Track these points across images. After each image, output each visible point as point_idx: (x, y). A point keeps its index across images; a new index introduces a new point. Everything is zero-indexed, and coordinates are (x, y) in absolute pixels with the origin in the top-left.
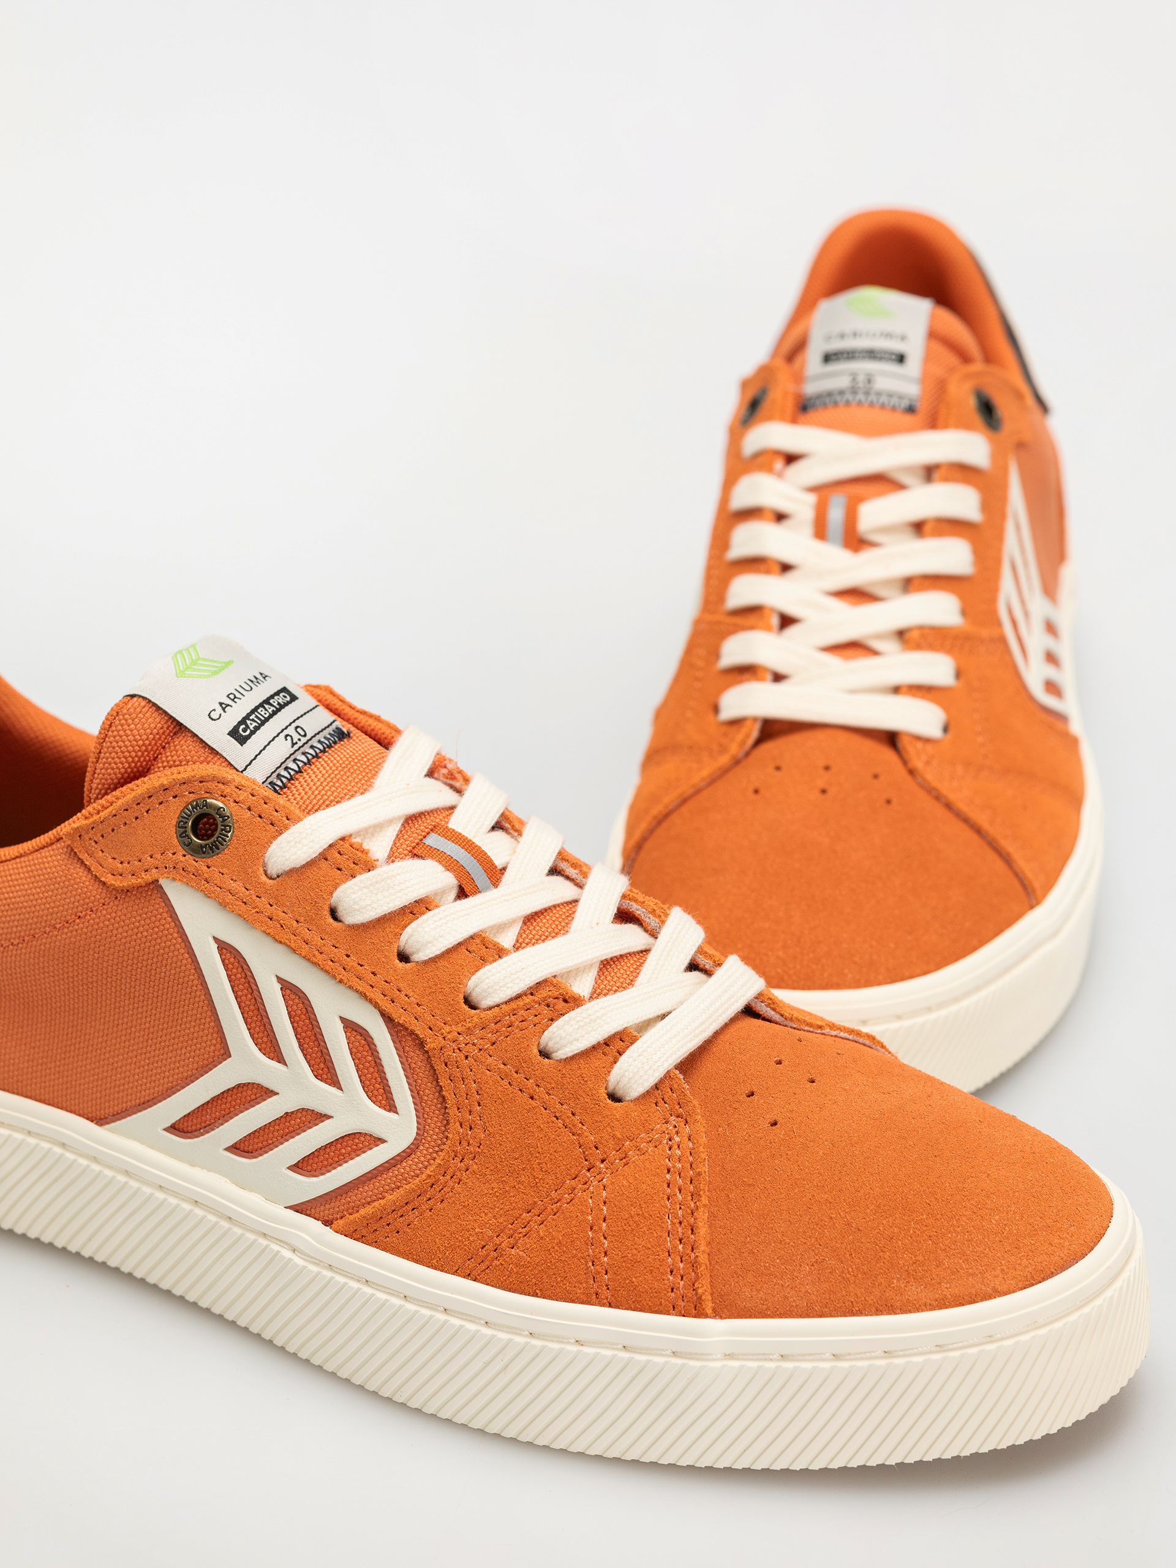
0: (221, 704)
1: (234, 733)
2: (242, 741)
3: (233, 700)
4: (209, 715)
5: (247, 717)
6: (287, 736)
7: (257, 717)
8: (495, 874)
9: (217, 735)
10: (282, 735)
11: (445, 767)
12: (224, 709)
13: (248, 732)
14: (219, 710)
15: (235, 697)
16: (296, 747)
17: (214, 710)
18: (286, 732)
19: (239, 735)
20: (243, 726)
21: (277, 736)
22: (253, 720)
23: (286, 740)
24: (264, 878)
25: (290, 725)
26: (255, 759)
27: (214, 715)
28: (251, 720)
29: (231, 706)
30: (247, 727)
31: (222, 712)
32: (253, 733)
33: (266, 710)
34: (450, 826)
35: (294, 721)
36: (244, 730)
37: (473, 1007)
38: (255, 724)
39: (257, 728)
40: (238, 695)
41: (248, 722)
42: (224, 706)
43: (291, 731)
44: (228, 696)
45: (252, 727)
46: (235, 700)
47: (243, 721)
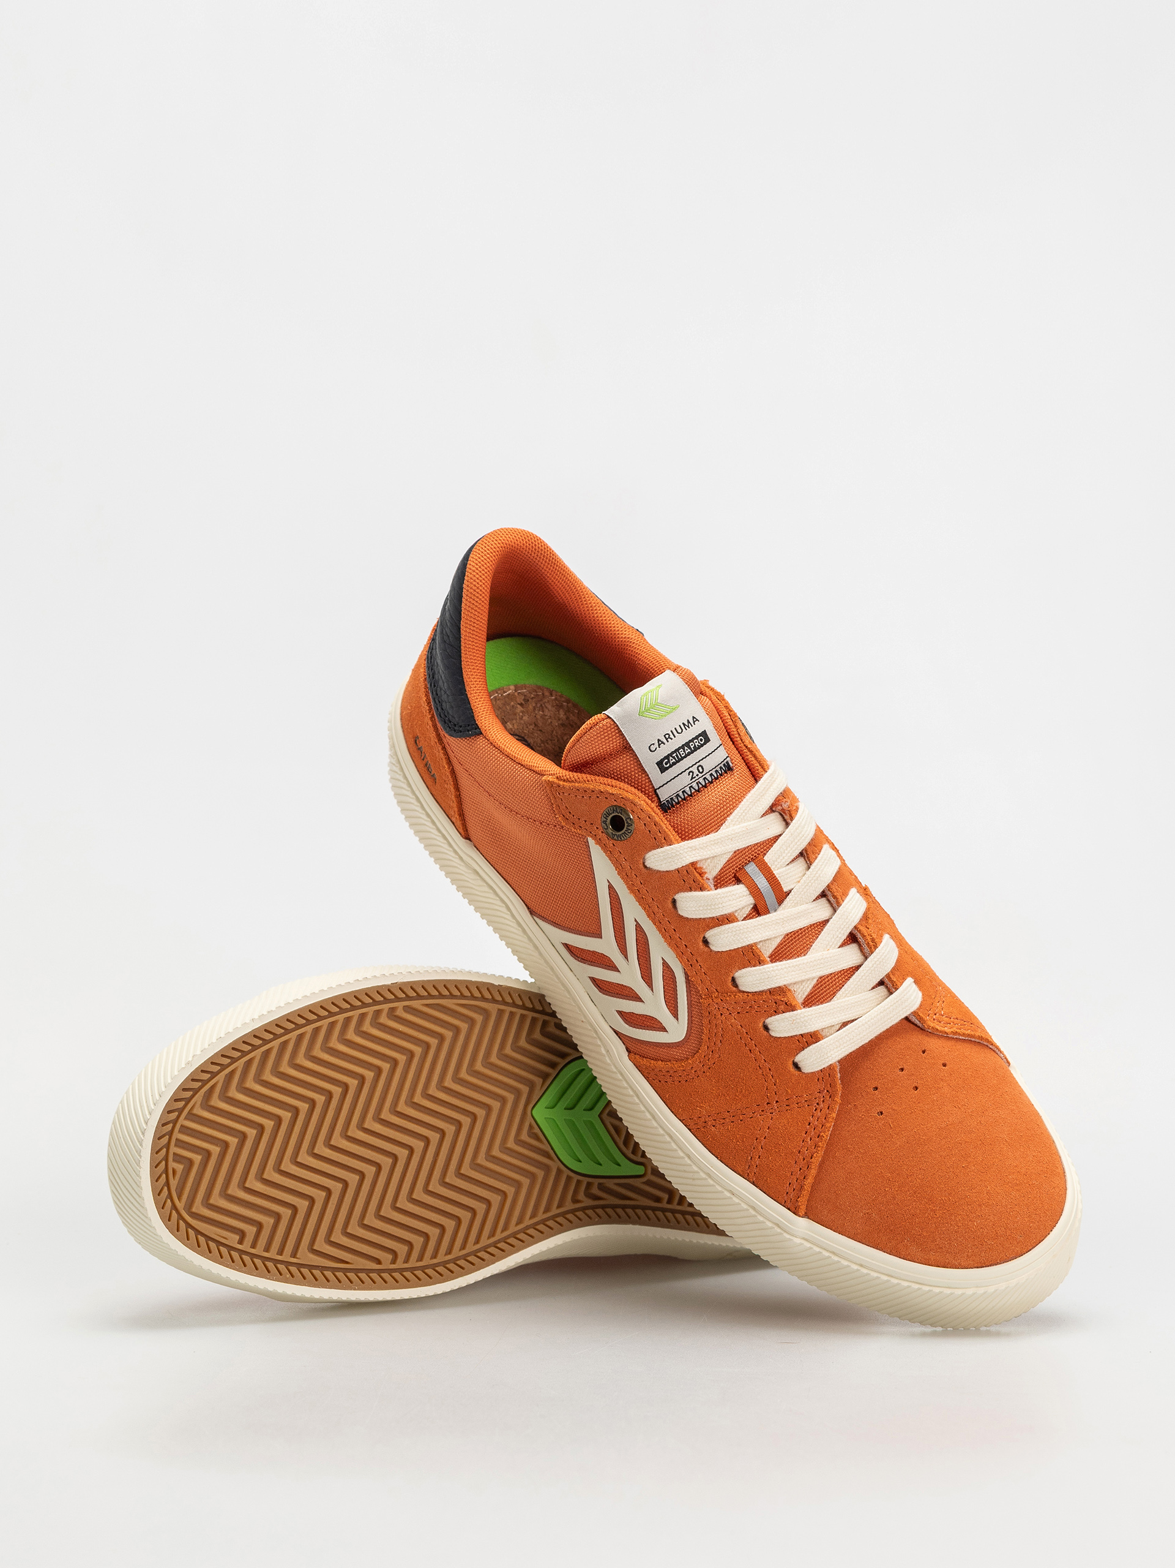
0: (659, 740)
1: (659, 764)
2: (663, 770)
3: (667, 739)
4: (649, 747)
5: (670, 755)
6: (690, 772)
7: (677, 755)
8: (781, 896)
9: (649, 762)
10: (688, 771)
11: (782, 806)
12: (659, 745)
13: (668, 765)
14: (657, 744)
15: (669, 737)
16: (694, 780)
17: (654, 744)
18: (691, 769)
19: (662, 766)
20: (666, 760)
21: (685, 771)
23: (689, 775)
24: (641, 866)
25: (695, 764)
26: (666, 784)
27: (653, 748)
28: (673, 757)
29: (664, 744)
30: (669, 761)
31: (657, 747)
32: (671, 766)
33: (684, 751)
34: (766, 858)
35: (699, 762)
36: (666, 764)
37: (736, 986)
38: (674, 760)
39: (674, 764)
40: (672, 736)
41: (670, 758)
42: (660, 742)
43: (694, 769)
44: (665, 736)
45: (671, 762)
46: (669, 739)
47: (667, 757)
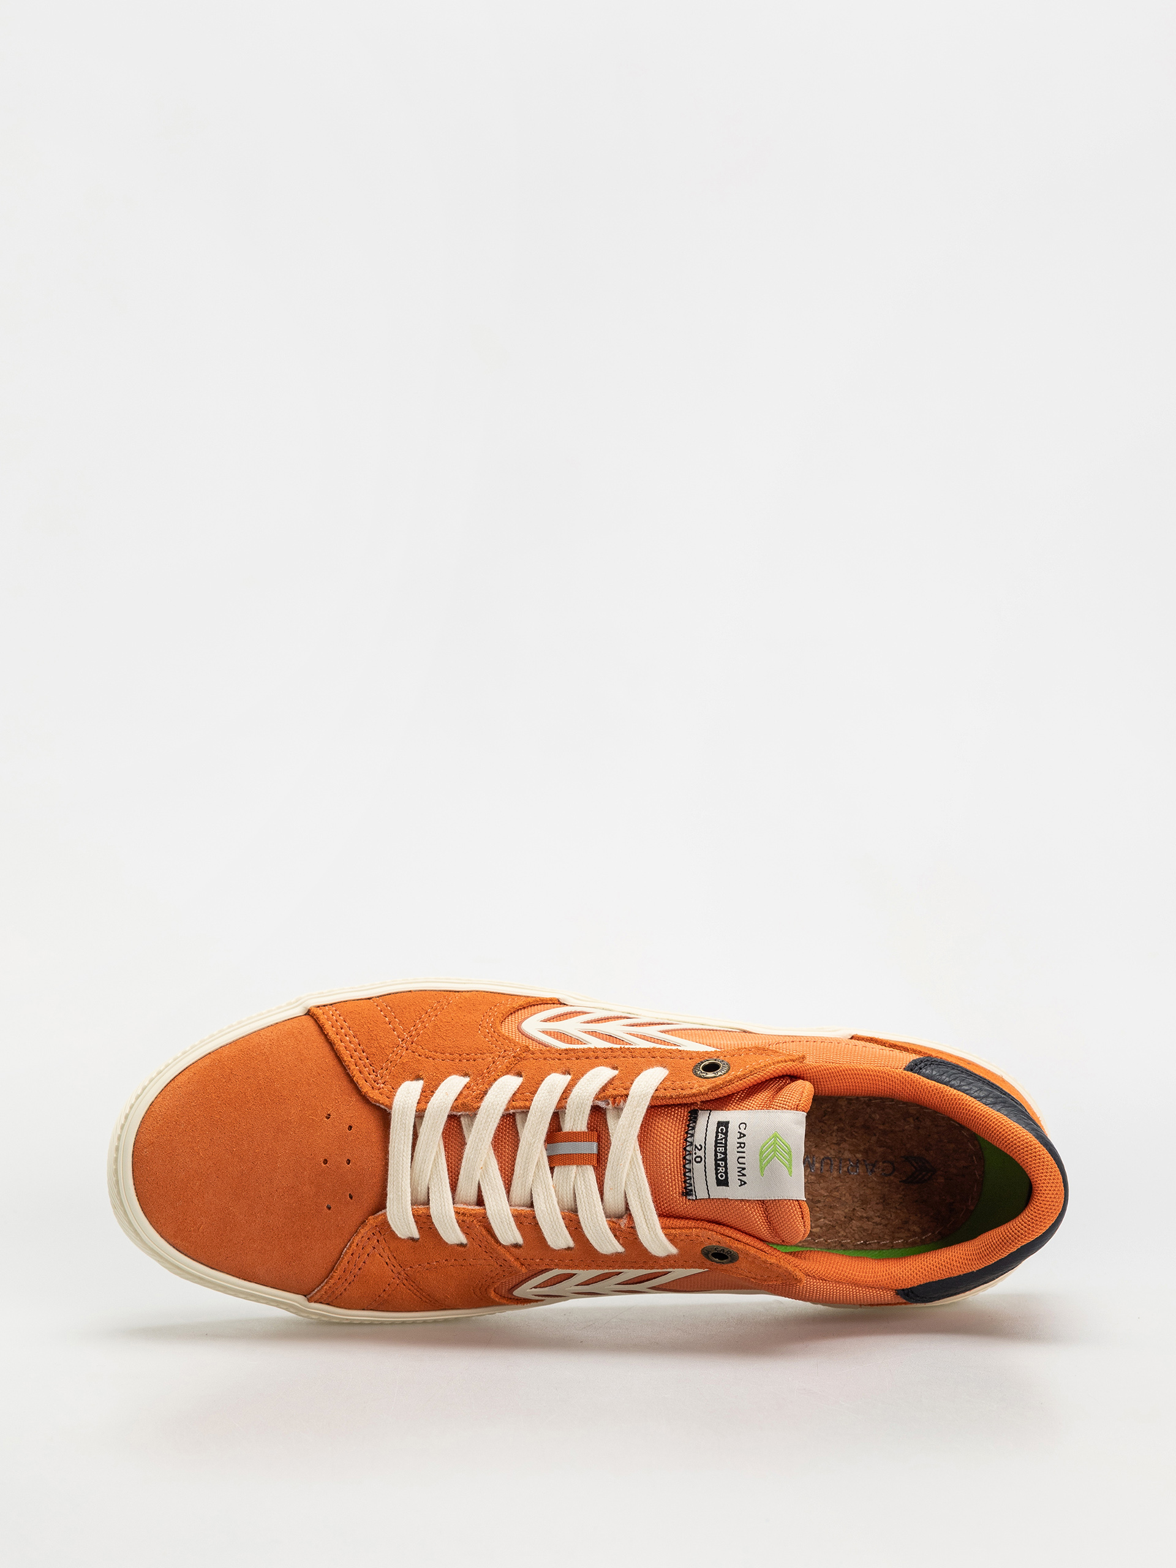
0: (744, 1135)
1: (726, 1124)
2: (720, 1124)
3: (741, 1143)
4: (745, 1124)
5: (726, 1138)
6: (701, 1148)
7: (722, 1143)
10: (704, 1146)
12: (741, 1133)
13: (720, 1131)
14: (742, 1131)
15: (740, 1146)
16: (695, 1149)
17: (745, 1129)
18: (704, 1150)
19: (723, 1125)
20: (724, 1132)
21: (706, 1143)
22: (722, 1139)
23: (700, 1146)
25: (706, 1158)
26: (708, 1122)
27: (743, 1126)
29: (739, 1138)
30: (722, 1133)
31: (740, 1131)
32: (717, 1132)
33: (721, 1153)
34: (590, 1168)
35: (705, 1162)
36: (722, 1130)
38: (719, 1138)
39: (717, 1136)
40: (740, 1150)
41: (723, 1136)
42: (743, 1135)
43: (702, 1155)
44: (745, 1143)
45: (720, 1135)
46: (739, 1145)
47: (726, 1134)
